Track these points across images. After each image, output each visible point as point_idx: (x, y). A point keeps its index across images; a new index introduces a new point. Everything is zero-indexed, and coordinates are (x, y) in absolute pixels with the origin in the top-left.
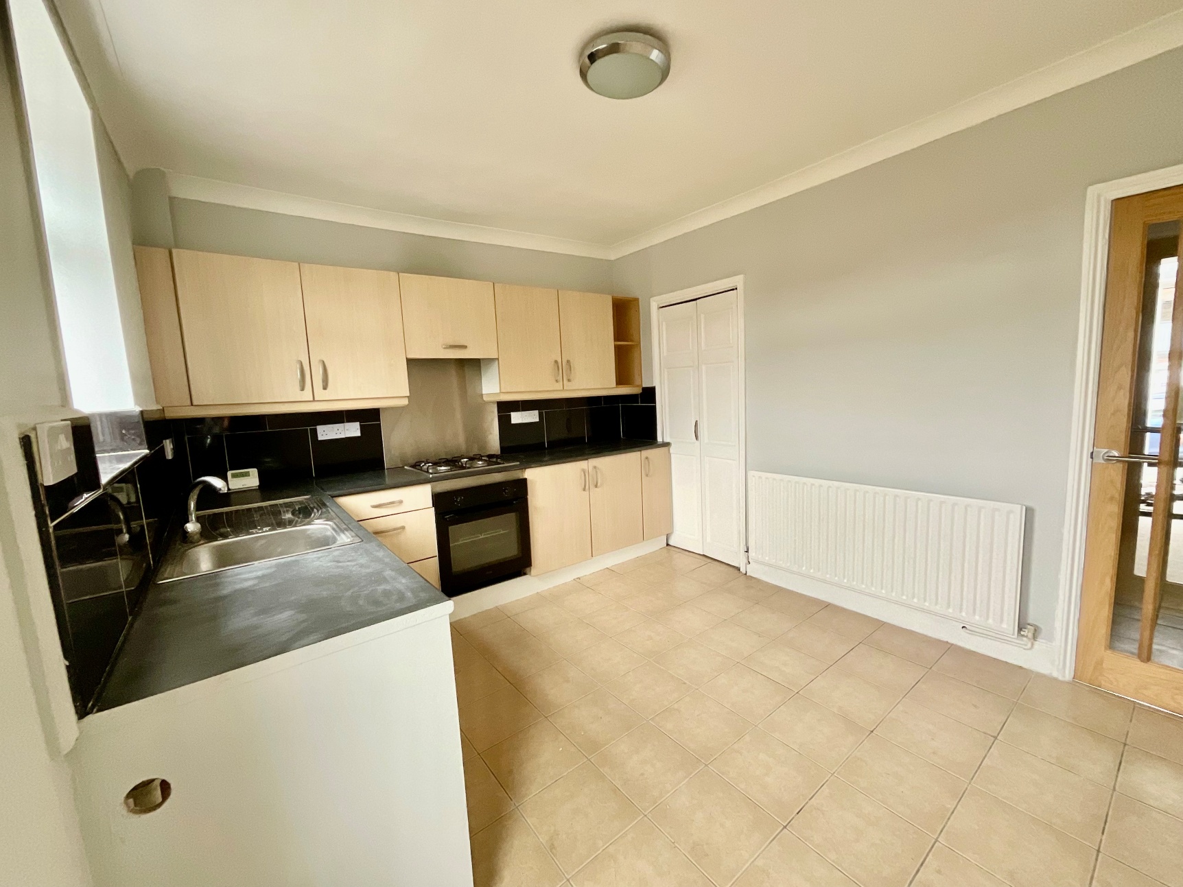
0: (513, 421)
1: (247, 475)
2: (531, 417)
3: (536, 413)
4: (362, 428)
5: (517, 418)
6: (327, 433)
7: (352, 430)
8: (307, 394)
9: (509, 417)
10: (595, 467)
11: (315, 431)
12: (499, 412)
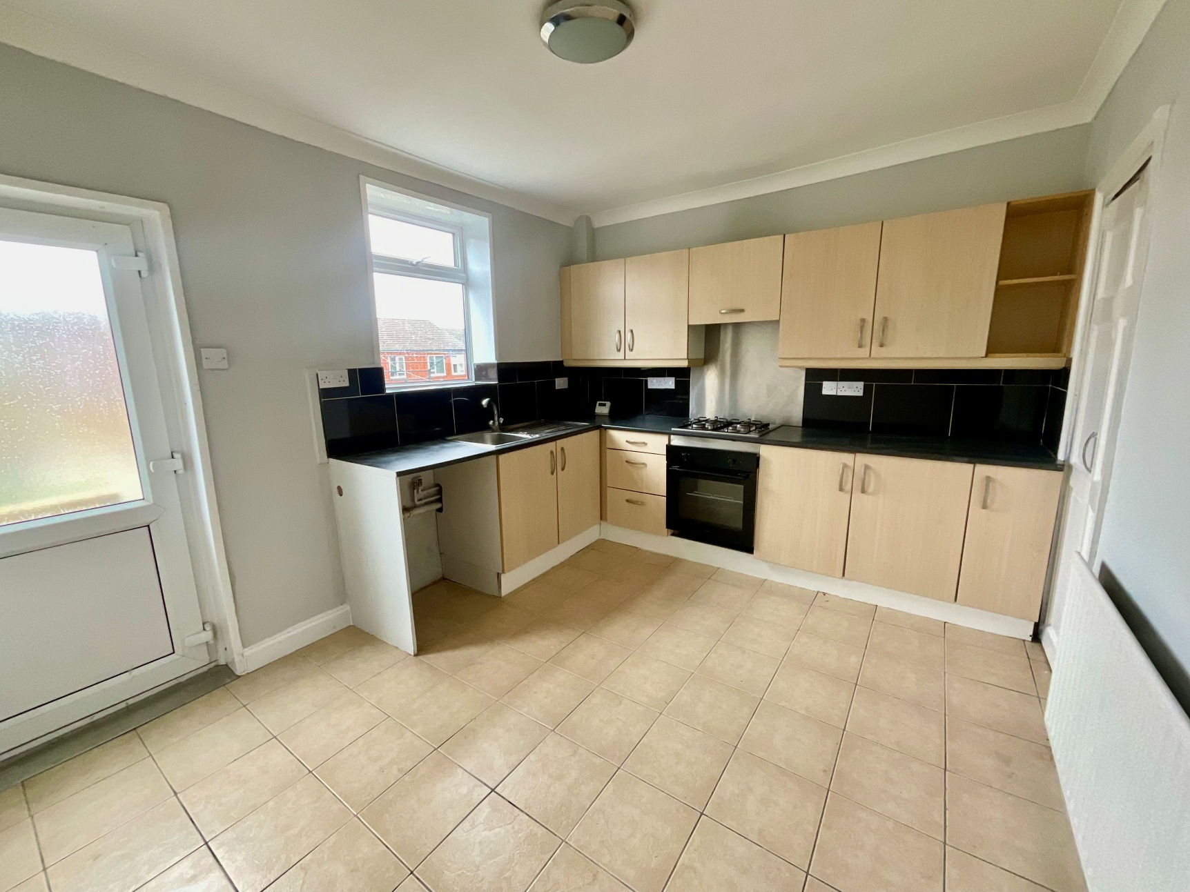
0: (825, 392)
1: (604, 405)
2: (854, 389)
3: (861, 385)
4: (677, 383)
5: (829, 388)
6: (655, 383)
7: (669, 383)
8: (621, 355)
9: (821, 386)
10: (867, 467)
11: (646, 381)
12: (806, 379)
